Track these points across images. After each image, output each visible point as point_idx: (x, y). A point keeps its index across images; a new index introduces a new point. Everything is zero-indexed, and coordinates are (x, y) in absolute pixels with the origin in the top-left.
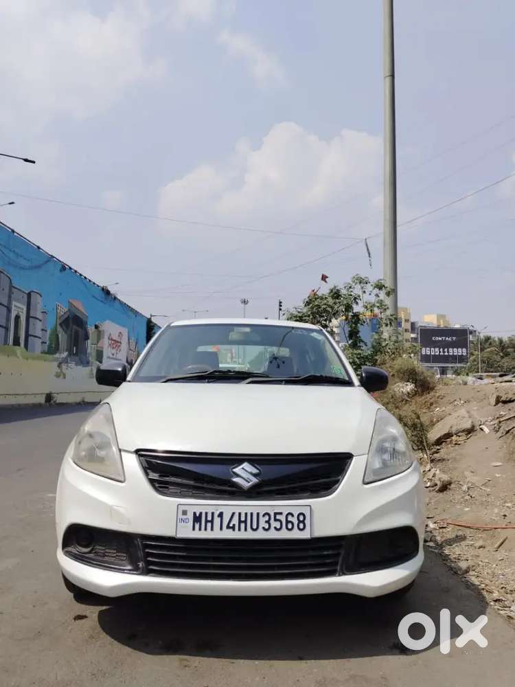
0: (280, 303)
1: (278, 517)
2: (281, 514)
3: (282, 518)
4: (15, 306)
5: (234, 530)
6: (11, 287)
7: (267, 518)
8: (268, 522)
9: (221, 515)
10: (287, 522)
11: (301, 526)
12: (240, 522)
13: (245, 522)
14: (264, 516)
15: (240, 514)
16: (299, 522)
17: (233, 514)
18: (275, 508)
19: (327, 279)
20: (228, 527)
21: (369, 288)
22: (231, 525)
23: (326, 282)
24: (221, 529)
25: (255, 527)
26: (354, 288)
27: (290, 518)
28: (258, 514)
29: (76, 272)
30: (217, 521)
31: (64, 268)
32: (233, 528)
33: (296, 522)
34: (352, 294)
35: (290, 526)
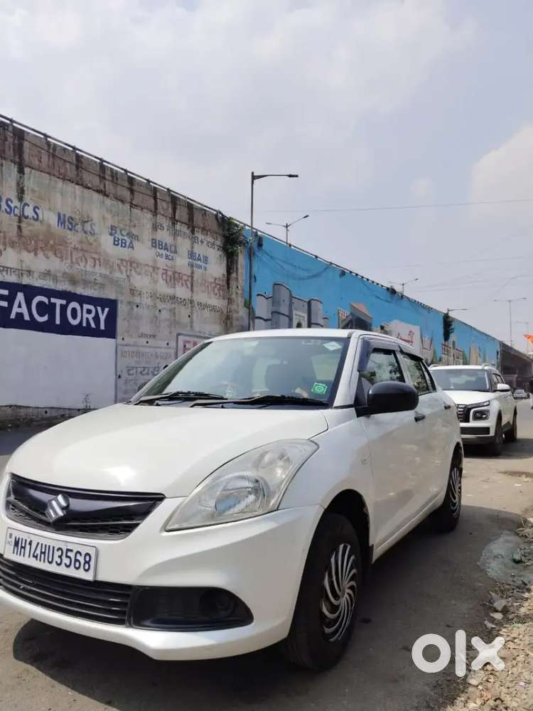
1: (69, 554)
2: (71, 551)
3: (72, 555)
5: (37, 559)
7: (60, 553)
8: (60, 557)
9: (30, 544)
10: (76, 560)
11: (87, 567)
12: (41, 553)
13: (44, 553)
14: (58, 550)
15: (42, 544)
16: (86, 562)
17: (38, 543)
18: (69, 544)
20: (34, 556)
22: (35, 554)
24: (29, 556)
25: (50, 560)
27: (79, 557)
28: (54, 548)
30: (28, 547)
32: (36, 557)
33: (82, 562)
35: (77, 565)
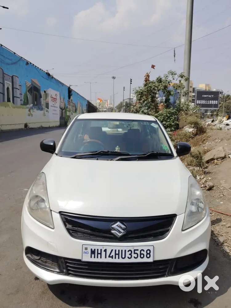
0: (131, 80)
1: (136, 252)
2: (138, 250)
3: (138, 252)
4: (6, 83)
5: (112, 258)
6: (3, 73)
7: (130, 252)
8: (131, 254)
9: (105, 251)
10: (141, 254)
11: (148, 256)
12: (116, 254)
13: (118, 254)
14: (128, 251)
15: (116, 250)
16: (147, 254)
17: (112, 250)
18: (135, 247)
19: (154, 67)
20: (109, 257)
21: (176, 77)
22: (111, 256)
23: (154, 68)
24: (106, 257)
25: (123, 257)
26: (169, 77)
27: (142, 252)
28: (125, 251)
29: (33, 65)
30: (103, 253)
31: (27, 63)
32: (112, 257)
33: (145, 254)
34: (167, 80)
35: (142, 256)
